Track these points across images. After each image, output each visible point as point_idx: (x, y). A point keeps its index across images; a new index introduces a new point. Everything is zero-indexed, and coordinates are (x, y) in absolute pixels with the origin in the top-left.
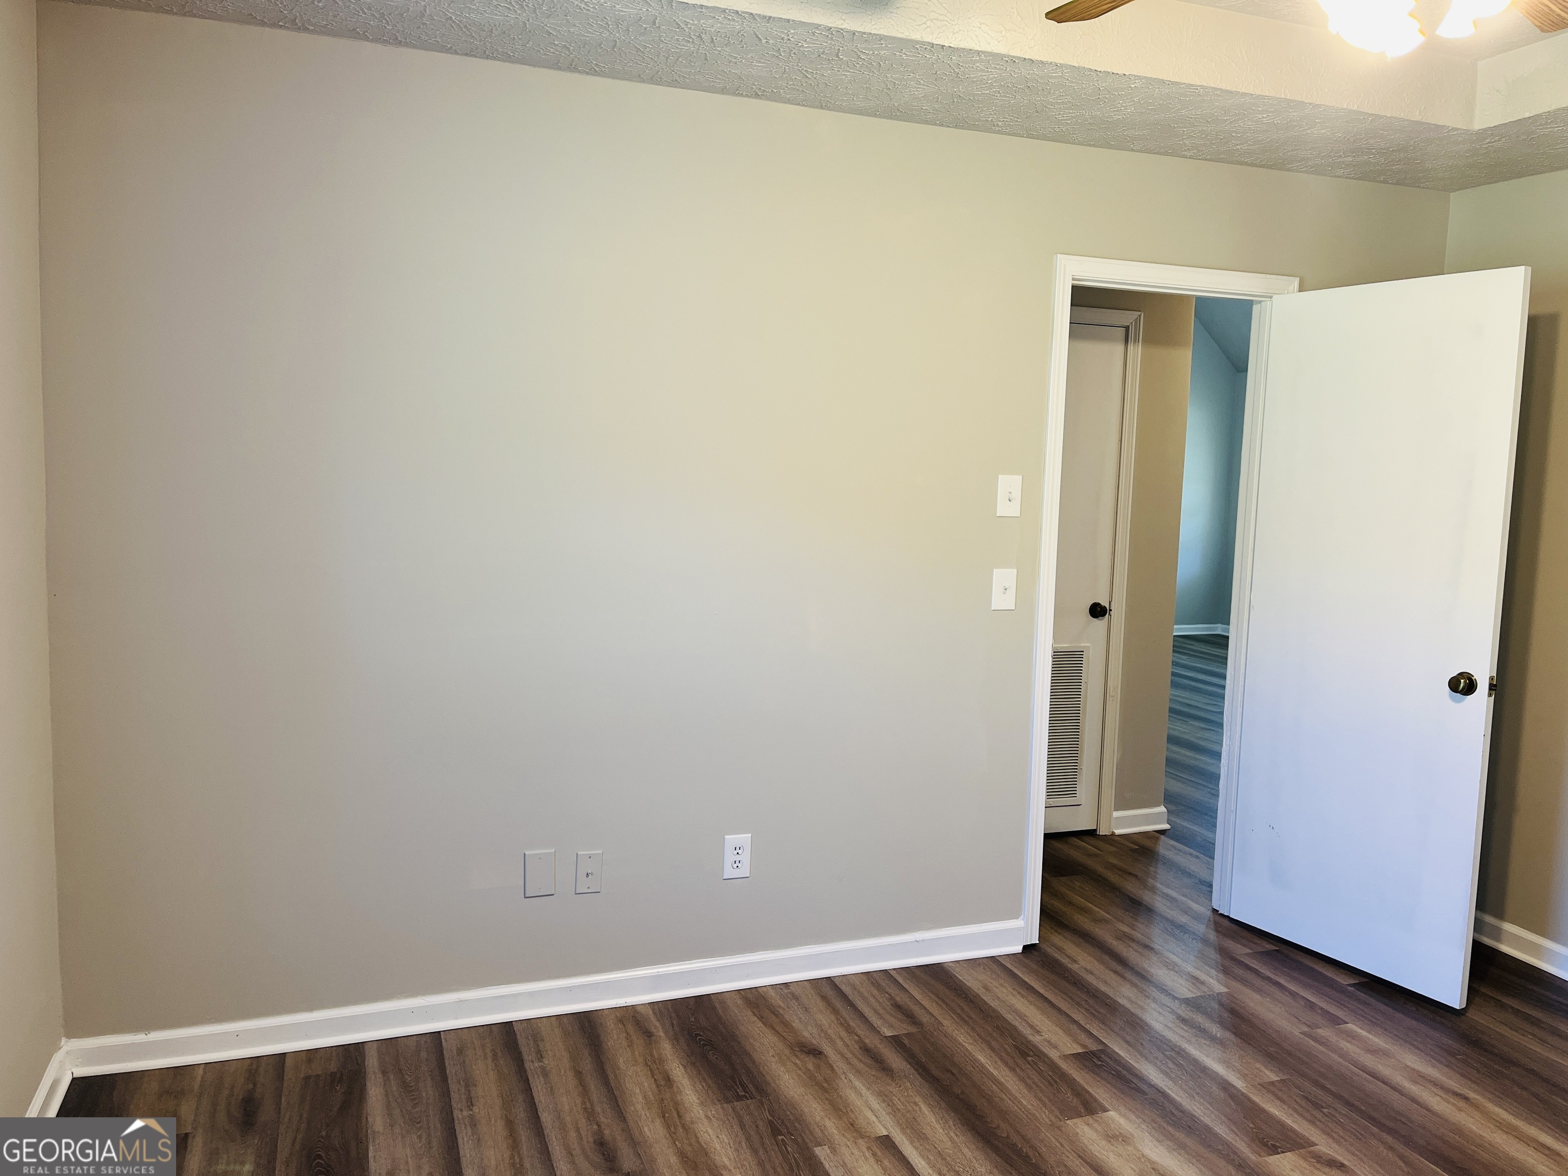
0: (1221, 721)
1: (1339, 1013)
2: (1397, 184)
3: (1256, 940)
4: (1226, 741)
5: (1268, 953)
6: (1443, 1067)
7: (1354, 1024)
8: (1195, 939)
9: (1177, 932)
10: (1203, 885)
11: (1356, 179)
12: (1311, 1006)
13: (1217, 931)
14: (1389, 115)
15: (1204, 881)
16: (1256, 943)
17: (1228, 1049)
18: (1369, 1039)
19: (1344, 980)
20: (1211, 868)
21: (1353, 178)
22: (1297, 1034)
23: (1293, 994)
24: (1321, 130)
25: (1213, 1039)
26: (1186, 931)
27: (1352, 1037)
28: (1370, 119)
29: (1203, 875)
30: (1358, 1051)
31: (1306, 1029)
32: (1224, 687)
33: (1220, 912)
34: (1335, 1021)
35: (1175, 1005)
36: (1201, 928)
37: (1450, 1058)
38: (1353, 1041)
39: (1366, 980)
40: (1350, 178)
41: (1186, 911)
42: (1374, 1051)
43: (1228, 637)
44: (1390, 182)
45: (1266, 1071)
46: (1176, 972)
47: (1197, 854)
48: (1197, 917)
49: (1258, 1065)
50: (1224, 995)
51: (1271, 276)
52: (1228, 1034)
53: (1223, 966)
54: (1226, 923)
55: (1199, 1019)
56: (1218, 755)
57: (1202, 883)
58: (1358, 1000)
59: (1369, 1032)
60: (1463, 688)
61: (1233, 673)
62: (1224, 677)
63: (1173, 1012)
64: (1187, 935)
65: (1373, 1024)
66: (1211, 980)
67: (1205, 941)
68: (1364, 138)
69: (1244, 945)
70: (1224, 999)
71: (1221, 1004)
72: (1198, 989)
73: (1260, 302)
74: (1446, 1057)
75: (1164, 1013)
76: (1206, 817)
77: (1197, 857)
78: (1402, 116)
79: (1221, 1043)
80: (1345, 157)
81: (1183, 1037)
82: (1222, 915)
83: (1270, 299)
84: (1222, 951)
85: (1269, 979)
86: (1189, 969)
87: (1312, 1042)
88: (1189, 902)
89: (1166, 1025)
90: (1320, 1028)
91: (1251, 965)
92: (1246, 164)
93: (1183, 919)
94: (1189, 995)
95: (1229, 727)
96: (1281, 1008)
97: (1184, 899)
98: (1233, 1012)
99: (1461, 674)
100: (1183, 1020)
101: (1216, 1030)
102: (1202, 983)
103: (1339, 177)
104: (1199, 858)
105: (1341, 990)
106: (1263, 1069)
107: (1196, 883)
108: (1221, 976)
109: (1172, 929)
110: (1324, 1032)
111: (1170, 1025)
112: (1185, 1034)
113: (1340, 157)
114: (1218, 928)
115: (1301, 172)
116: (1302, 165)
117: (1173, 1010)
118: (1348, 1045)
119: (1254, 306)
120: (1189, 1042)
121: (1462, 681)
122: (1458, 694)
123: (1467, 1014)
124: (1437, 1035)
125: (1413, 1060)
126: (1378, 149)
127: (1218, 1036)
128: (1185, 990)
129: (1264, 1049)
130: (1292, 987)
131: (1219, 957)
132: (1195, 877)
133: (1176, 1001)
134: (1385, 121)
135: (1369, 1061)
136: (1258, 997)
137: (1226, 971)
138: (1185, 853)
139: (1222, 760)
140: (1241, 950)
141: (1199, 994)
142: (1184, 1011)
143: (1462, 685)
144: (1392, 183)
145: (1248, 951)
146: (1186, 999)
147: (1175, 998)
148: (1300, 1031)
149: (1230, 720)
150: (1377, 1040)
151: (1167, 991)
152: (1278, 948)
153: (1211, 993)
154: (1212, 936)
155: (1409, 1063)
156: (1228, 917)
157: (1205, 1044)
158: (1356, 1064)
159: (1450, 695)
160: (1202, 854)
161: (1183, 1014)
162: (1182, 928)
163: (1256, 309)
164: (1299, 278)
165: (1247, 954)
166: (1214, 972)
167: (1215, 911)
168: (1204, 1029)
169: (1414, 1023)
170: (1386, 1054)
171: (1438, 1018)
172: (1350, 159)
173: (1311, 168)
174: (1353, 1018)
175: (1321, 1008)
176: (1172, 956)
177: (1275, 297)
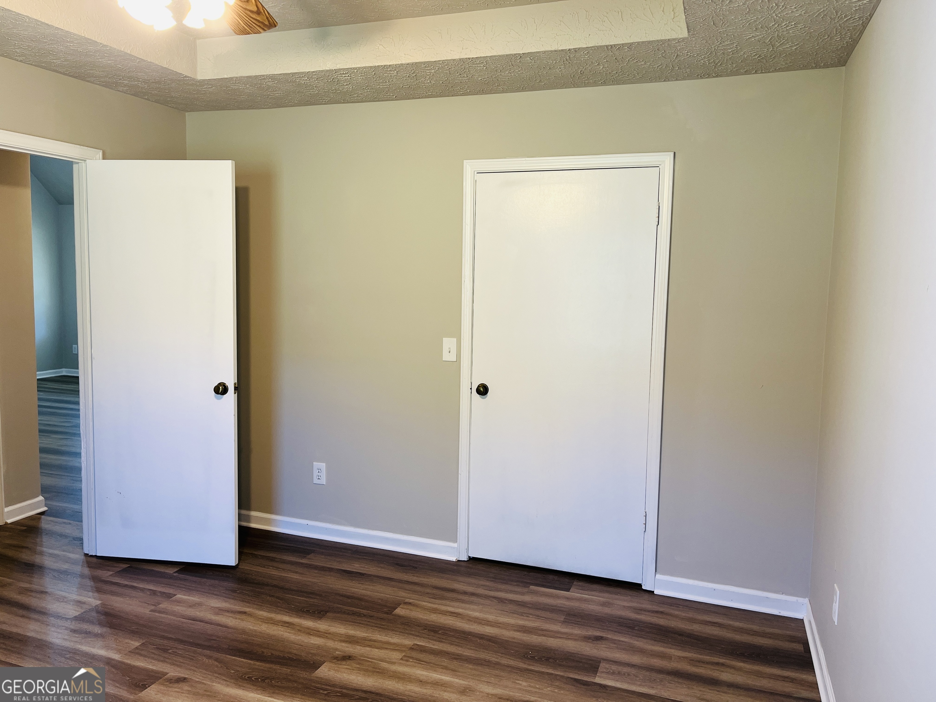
0: (78, 432)
1: (171, 591)
2: (156, 102)
3: (116, 565)
4: (83, 446)
5: (124, 570)
6: (231, 600)
7: (180, 594)
8: (75, 577)
9: (62, 576)
10: (75, 540)
11: (132, 95)
12: (154, 593)
13: (89, 567)
14: (149, 61)
15: (76, 538)
16: (115, 567)
17: (106, 638)
18: (189, 600)
19: (171, 571)
20: (81, 529)
21: (129, 94)
22: (148, 612)
23: (142, 590)
24: (108, 61)
25: (96, 635)
26: (68, 573)
27: (179, 602)
28: (138, 60)
29: (76, 534)
30: (184, 609)
31: (153, 607)
32: (79, 410)
33: (89, 555)
34: (169, 596)
35: (68, 624)
36: (78, 569)
37: (234, 594)
38: (181, 604)
39: (182, 567)
40: (127, 94)
41: (67, 560)
42: (192, 605)
43: (78, 377)
44: (151, 100)
45: (132, 642)
46: (65, 602)
47: (69, 521)
48: (74, 562)
49: (127, 641)
50: (99, 606)
51: (84, 147)
52: (105, 630)
53: (96, 588)
54: (95, 560)
55: (86, 626)
56: (78, 455)
57: (75, 539)
58: (181, 579)
59: (189, 596)
60: (222, 391)
61: (84, 402)
62: (78, 403)
63: (67, 629)
64: (69, 576)
65: (189, 590)
66: (90, 599)
67: (82, 576)
68: (135, 71)
69: (109, 570)
70: (100, 608)
71: (98, 612)
72: (82, 607)
73: (78, 163)
74: (232, 594)
75: (61, 631)
76: (72, 496)
77: (70, 524)
78: (157, 63)
79: (100, 636)
80: (123, 80)
81: (76, 642)
82: (92, 556)
83: (84, 162)
84: (95, 579)
85: (126, 586)
86: (74, 597)
87: (157, 614)
88: (68, 554)
89: (64, 639)
90: (160, 604)
91: (114, 581)
92: (61, 73)
93: (65, 566)
94: (77, 614)
95: (85, 436)
96: (136, 601)
97: (64, 553)
98: (107, 614)
99: (220, 384)
100: (74, 631)
101: (97, 629)
102: (84, 603)
103: (120, 91)
104: (71, 524)
105: (171, 577)
106: (130, 641)
107: (71, 541)
108: (96, 594)
109: (59, 575)
110: (165, 605)
111: (66, 637)
112: (77, 639)
113: (120, 79)
114: (90, 565)
115: (96, 84)
116: (97, 80)
117: (67, 627)
118: (178, 607)
119: (74, 165)
120: (81, 643)
121: (221, 387)
122: (219, 395)
123: (239, 567)
124: (225, 584)
125: (216, 603)
126: (143, 79)
127: (99, 632)
128: (72, 611)
129: (129, 630)
130: (141, 586)
131: (92, 583)
132: (70, 537)
133: (68, 621)
134: (147, 64)
135: (191, 612)
136: (122, 599)
137: (98, 590)
138: (60, 523)
139: (82, 458)
140: (106, 574)
141: (83, 611)
142: (74, 625)
143: (221, 390)
144: (152, 101)
145: (111, 573)
146: (75, 617)
147: (67, 619)
148: (149, 610)
149: (85, 431)
150: (194, 598)
151: (61, 617)
152: (129, 565)
153: (91, 607)
154: (86, 571)
155: (212, 605)
156: (96, 556)
157: (91, 641)
158: (184, 617)
159: (215, 396)
160: (71, 520)
161: (72, 627)
162: (65, 572)
163: (75, 167)
164: (102, 151)
165: (111, 575)
166: (91, 594)
167: (86, 555)
168: (90, 632)
169: (213, 582)
170: (200, 604)
171: (224, 574)
172: (126, 82)
173: (103, 83)
174: (179, 591)
175: (160, 592)
176: (61, 593)
177: (87, 160)
